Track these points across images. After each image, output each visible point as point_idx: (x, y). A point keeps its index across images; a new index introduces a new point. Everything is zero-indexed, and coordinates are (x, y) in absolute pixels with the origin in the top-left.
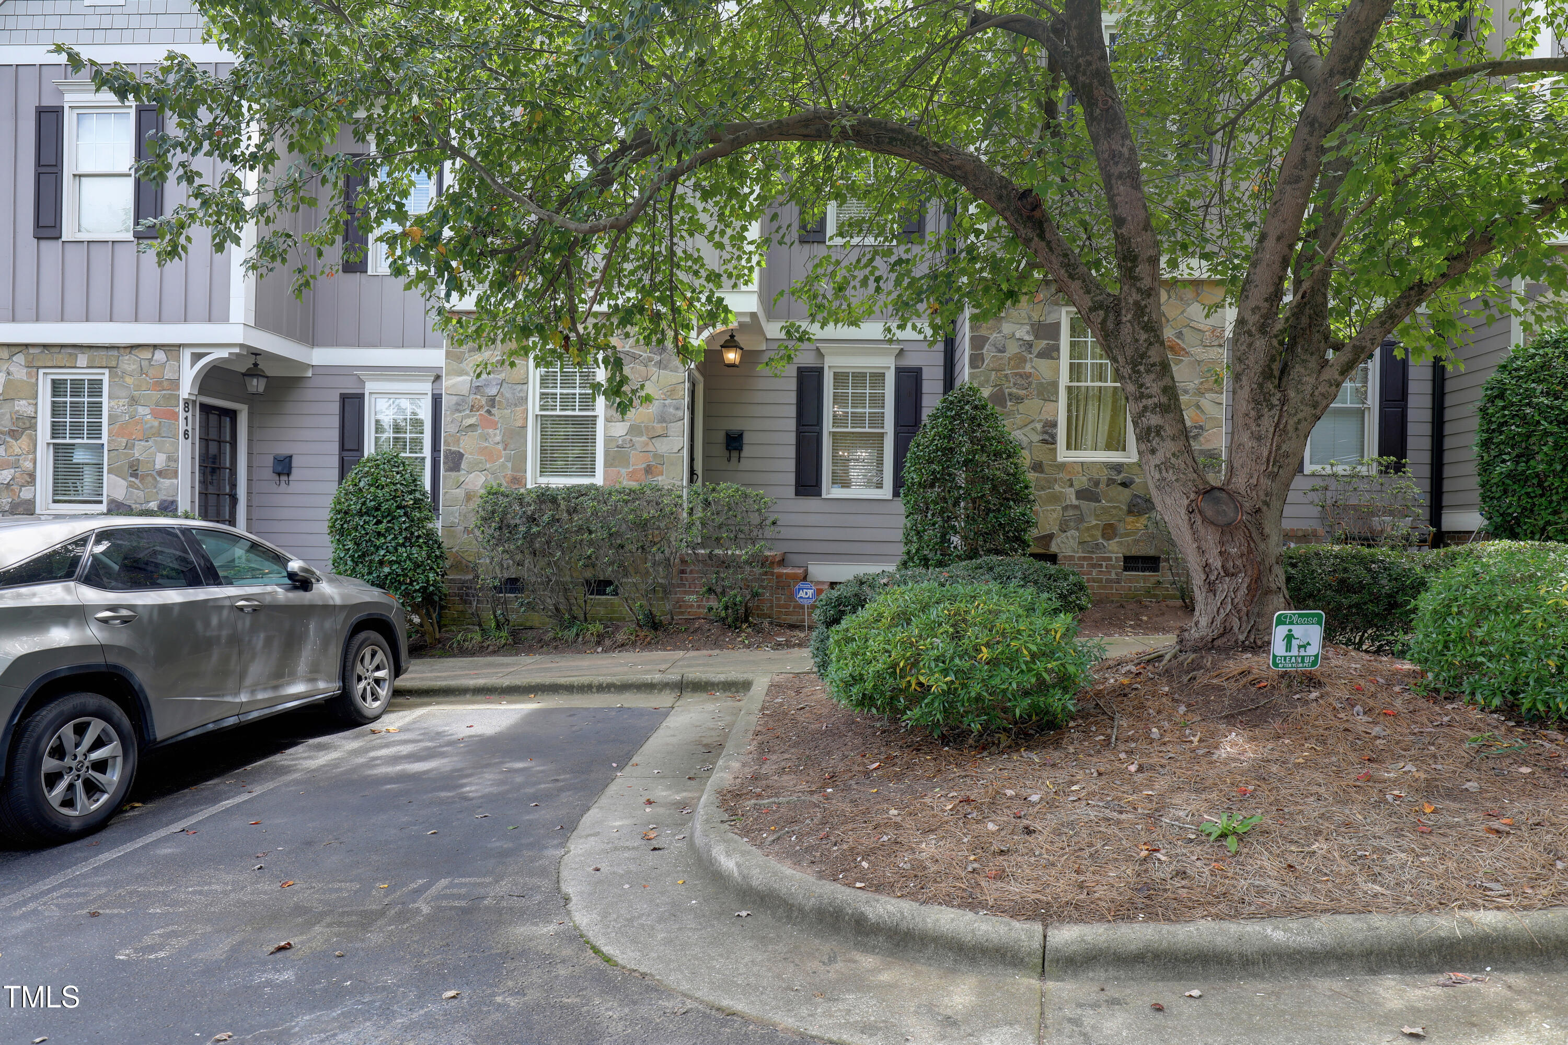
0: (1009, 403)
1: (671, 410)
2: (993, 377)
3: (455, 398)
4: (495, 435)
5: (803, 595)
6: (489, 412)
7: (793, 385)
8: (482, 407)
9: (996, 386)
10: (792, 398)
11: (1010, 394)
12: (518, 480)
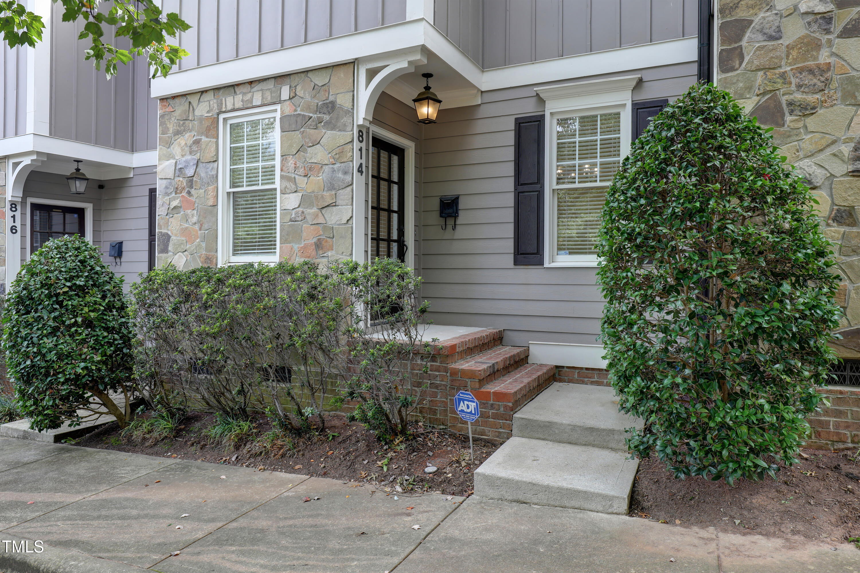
0: (788, 118)
1: (340, 175)
2: (759, 81)
3: (165, 181)
4: (193, 215)
5: (465, 408)
6: (189, 193)
7: (510, 139)
8: (183, 188)
9: (764, 94)
10: (510, 154)
11: (790, 104)
12: (211, 259)
